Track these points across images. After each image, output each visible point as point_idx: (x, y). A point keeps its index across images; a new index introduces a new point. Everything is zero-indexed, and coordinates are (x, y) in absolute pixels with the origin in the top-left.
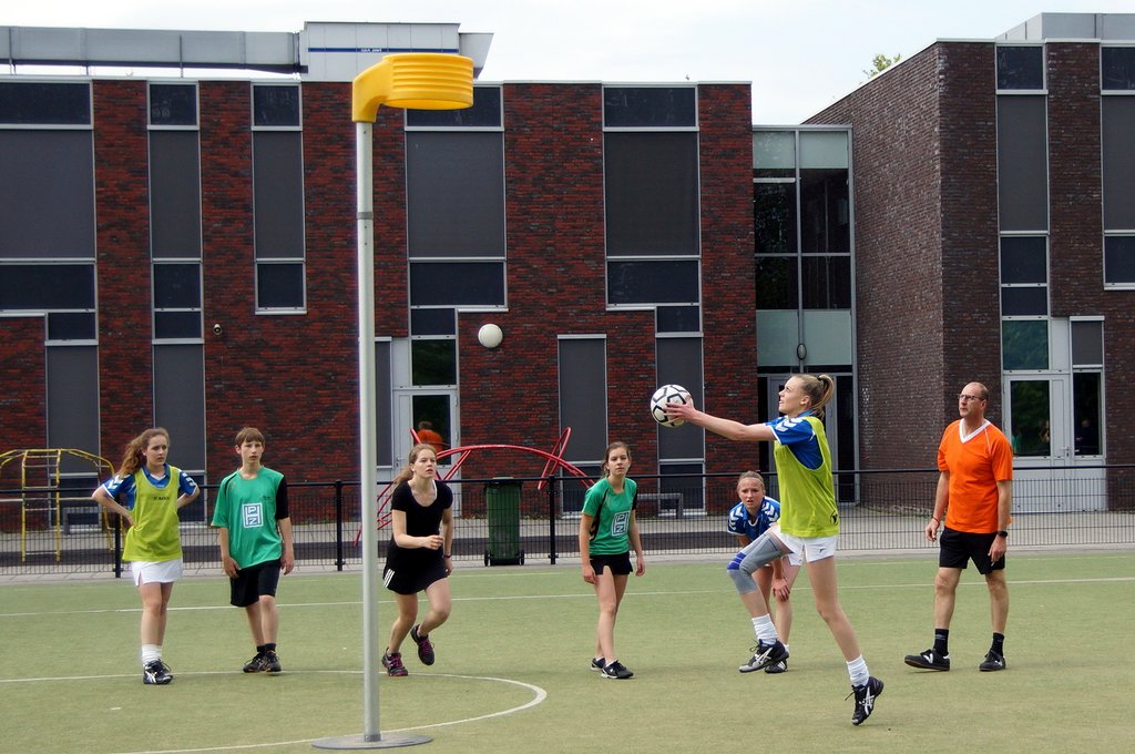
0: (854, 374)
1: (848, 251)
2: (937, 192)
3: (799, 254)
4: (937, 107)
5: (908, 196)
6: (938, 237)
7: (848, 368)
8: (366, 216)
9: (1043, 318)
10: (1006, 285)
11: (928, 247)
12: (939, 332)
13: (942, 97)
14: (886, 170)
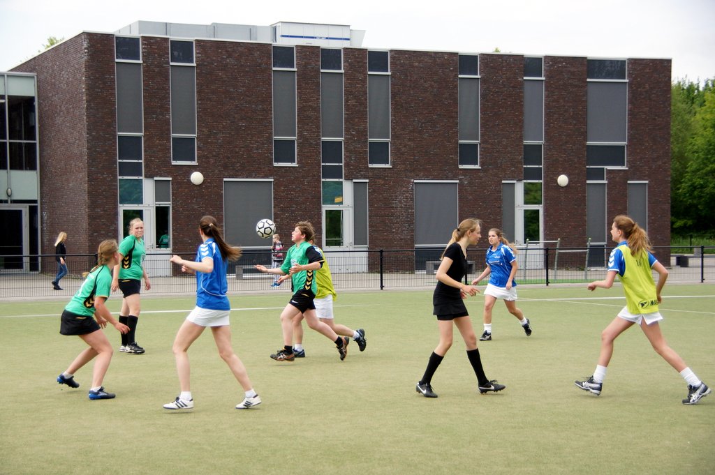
0: (39, 204)
1: (35, 139)
2: (84, 111)
3: (8, 141)
4: (84, 66)
5: (68, 112)
6: (85, 135)
7: (35, 201)
9: (140, 178)
10: (121, 161)
11: (79, 139)
12: (85, 183)
13: (86, 61)
14: (55, 98)
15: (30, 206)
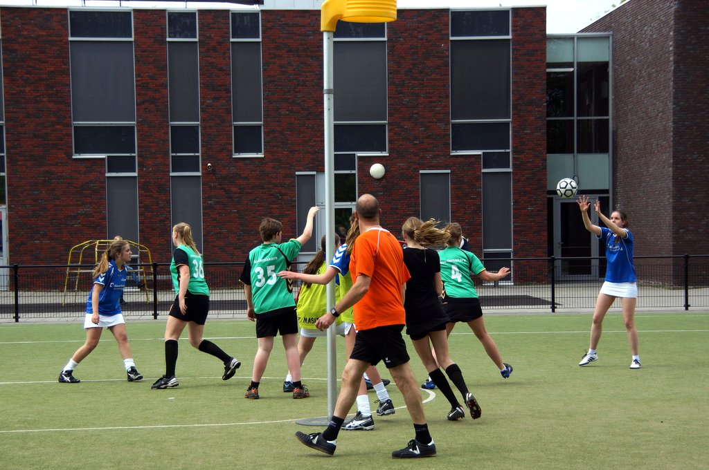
0: (610, 195)
1: (607, 115)
2: (670, 75)
3: (575, 118)
4: (672, 18)
6: (671, 105)
7: (606, 191)
8: (329, 92)
11: (663, 112)
12: (669, 167)
13: (676, 11)
14: (635, 62)
15: (599, 197)
